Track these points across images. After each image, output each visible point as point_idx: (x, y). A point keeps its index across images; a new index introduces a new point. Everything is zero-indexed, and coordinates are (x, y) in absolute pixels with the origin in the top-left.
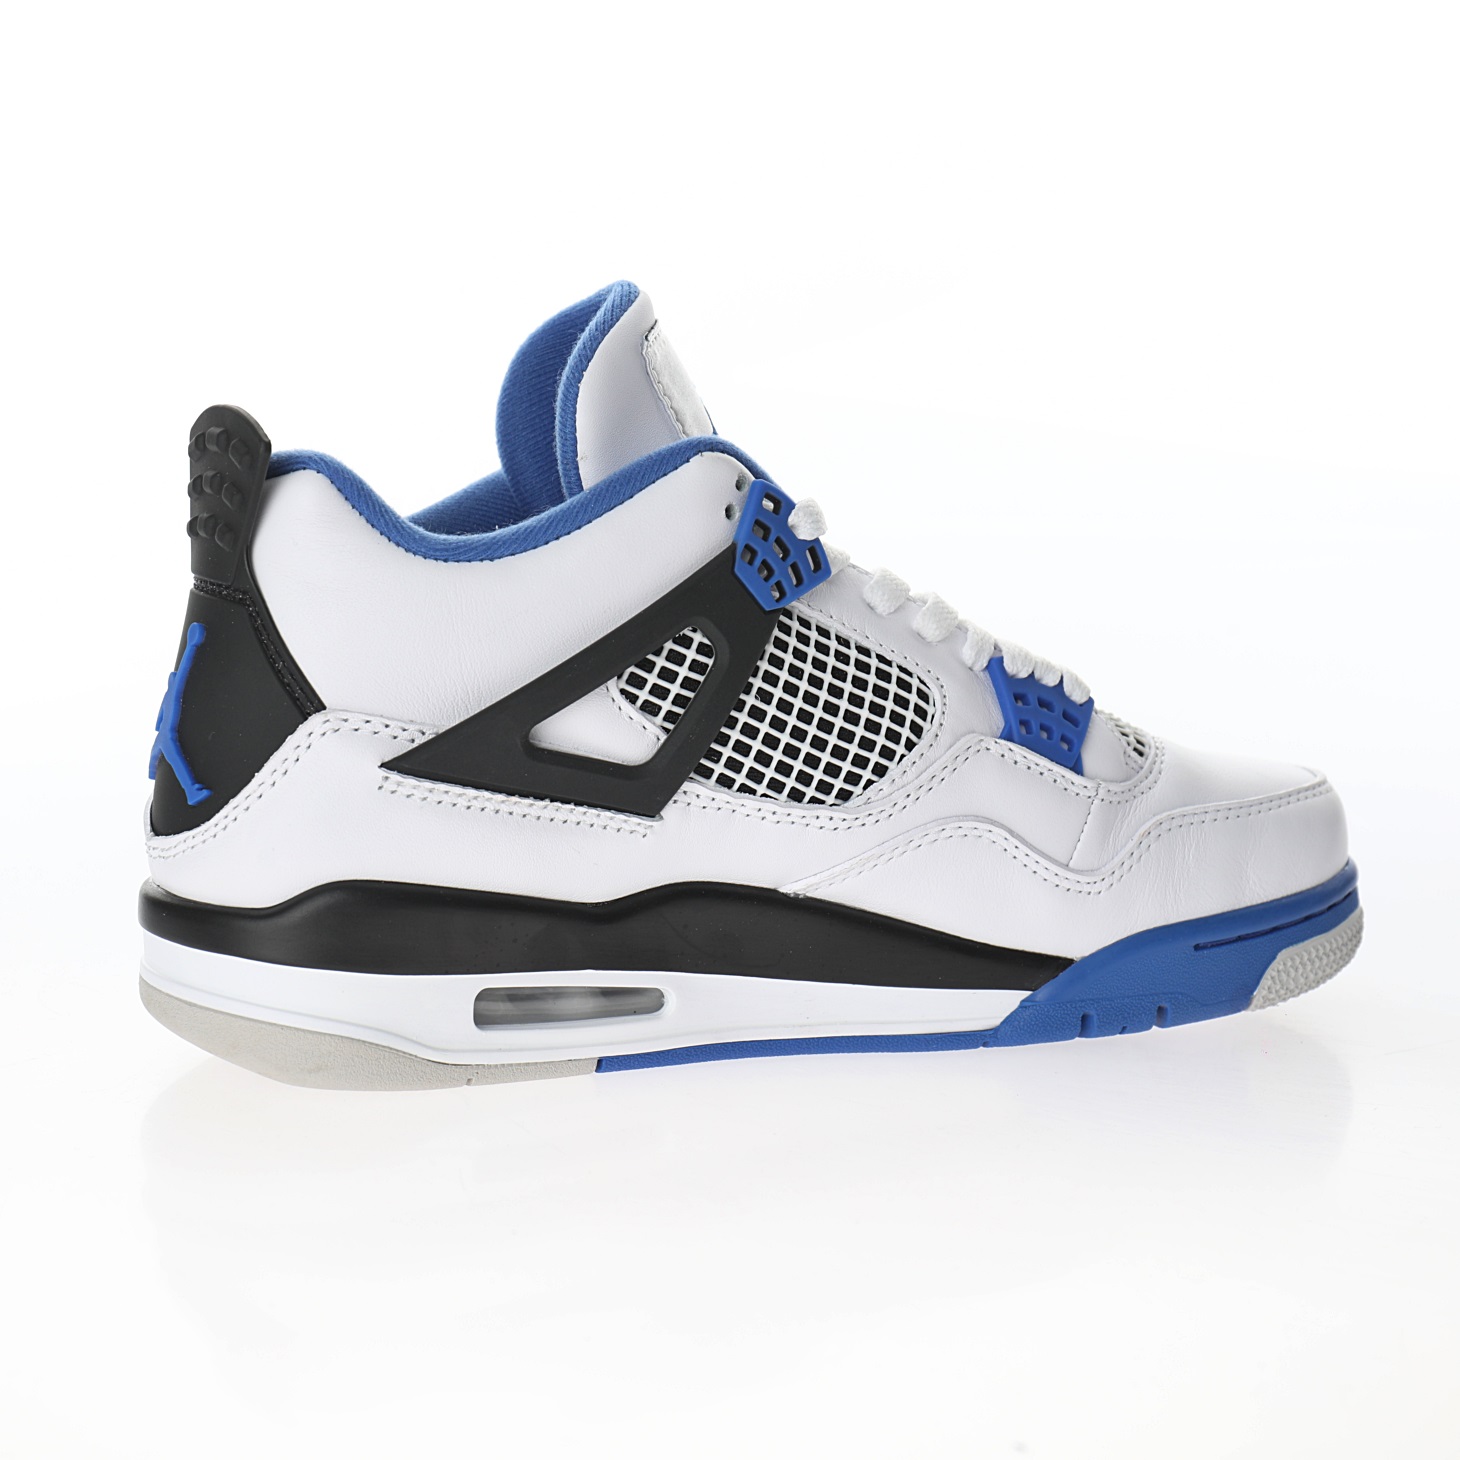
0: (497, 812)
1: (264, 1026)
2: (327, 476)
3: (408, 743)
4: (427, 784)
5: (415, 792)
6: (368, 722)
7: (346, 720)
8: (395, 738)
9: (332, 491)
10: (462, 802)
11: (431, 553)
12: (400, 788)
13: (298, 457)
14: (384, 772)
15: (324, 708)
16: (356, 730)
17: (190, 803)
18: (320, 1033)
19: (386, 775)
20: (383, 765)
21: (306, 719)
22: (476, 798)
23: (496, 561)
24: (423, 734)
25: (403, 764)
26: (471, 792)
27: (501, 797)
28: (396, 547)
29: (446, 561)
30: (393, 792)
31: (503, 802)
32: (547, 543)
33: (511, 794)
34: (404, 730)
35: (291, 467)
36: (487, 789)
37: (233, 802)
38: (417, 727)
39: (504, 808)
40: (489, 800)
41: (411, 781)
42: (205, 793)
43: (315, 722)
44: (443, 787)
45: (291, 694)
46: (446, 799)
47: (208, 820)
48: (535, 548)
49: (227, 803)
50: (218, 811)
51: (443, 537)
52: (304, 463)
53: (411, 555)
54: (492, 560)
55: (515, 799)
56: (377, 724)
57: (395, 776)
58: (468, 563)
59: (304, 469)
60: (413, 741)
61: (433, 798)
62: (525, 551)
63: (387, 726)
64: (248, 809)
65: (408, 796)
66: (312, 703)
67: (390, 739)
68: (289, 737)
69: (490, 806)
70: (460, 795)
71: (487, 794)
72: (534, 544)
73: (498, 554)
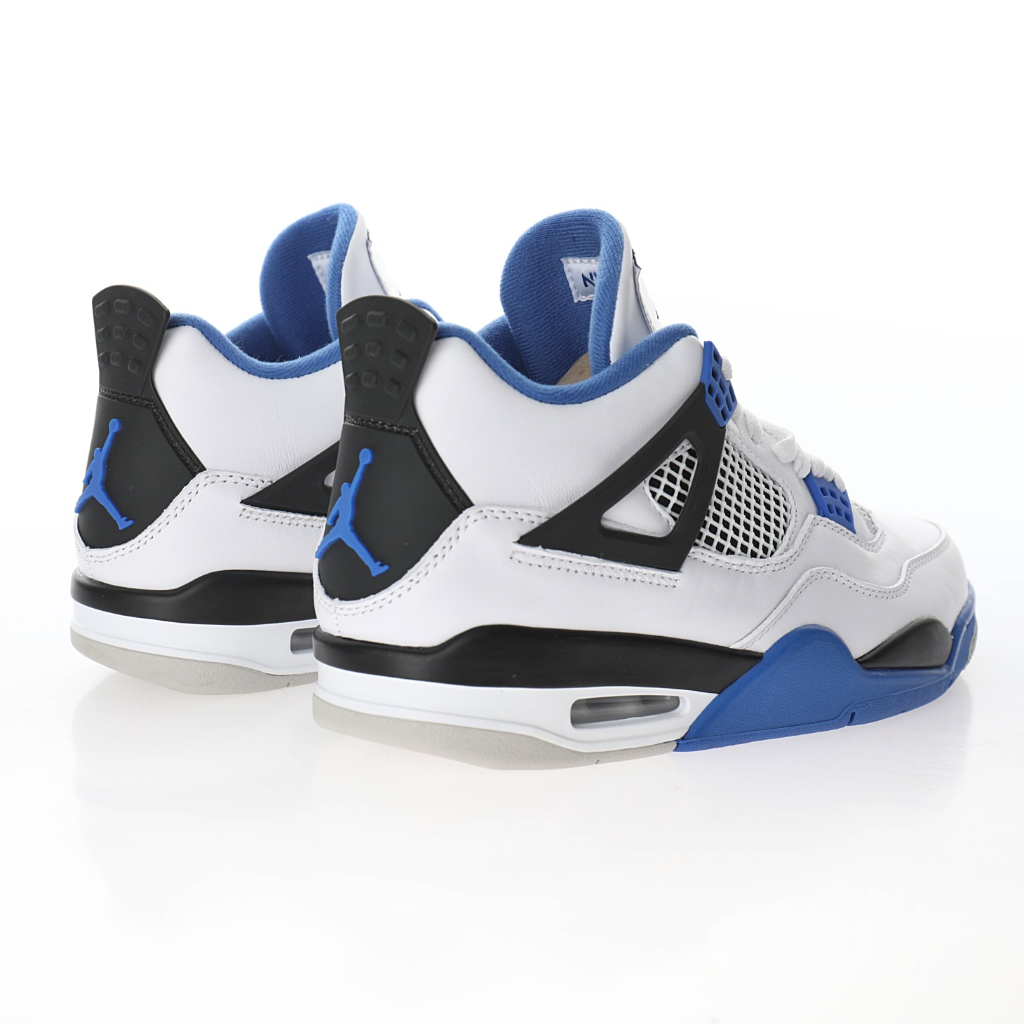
0: (305, 526)
1: (174, 660)
2: (199, 329)
3: (255, 488)
4: (268, 512)
5: (260, 516)
6: (231, 476)
7: (218, 476)
8: (247, 485)
9: (203, 338)
10: (287, 521)
11: (264, 374)
12: (252, 515)
13: (180, 318)
14: (243, 506)
15: (205, 469)
16: (225, 481)
17: (120, 529)
18: (209, 662)
19: (244, 507)
20: (242, 502)
21: (195, 476)
22: (294, 518)
23: (301, 378)
24: (263, 482)
25: (254, 501)
26: (292, 515)
27: (308, 517)
28: (242, 371)
29: (272, 379)
30: (248, 517)
31: (309, 520)
32: (329, 366)
33: (312, 514)
34: (252, 480)
35: (175, 324)
36: (300, 513)
37: (150, 528)
38: (260, 478)
39: (309, 523)
40: (301, 519)
41: (259, 510)
42: (131, 522)
43: (200, 477)
44: (277, 513)
45: (184, 461)
46: (278, 520)
47: (133, 538)
48: (322, 369)
49: (146, 528)
50: (140, 533)
51: (268, 364)
52: (184, 321)
53: (251, 376)
54: (298, 377)
55: (315, 517)
56: (236, 477)
57: (249, 508)
58: (285, 380)
59: (184, 325)
60: (257, 486)
61: (270, 519)
62: (317, 371)
63: (242, 478)
64: (160, 531)
65: (257, 519)
66: (197, 467)
67: (245, 486)
68: (185, 487)
69: (301, 523)
70: (285, 517)
71: (300, 516)
72: (322, 367)
73: (302, 373)
